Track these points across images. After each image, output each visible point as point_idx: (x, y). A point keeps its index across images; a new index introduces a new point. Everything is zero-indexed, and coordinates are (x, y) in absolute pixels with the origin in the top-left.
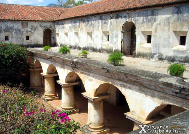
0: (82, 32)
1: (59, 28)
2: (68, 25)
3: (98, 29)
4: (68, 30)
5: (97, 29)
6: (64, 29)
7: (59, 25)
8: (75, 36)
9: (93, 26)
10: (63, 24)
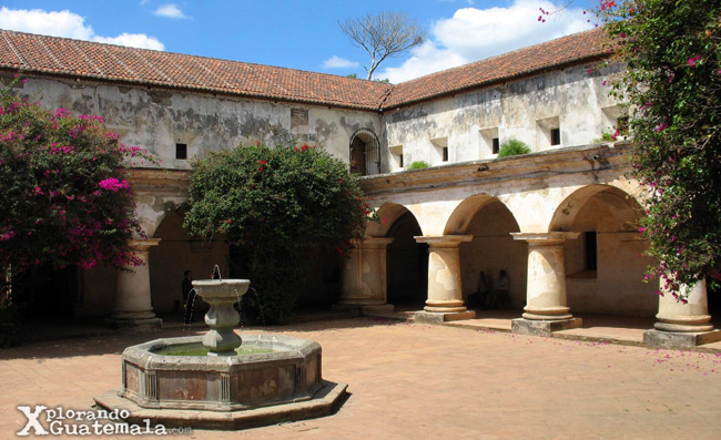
0: (512, 126)
1: (404, 131)
2: (449, 112)
3: (585, 103)
4: (447, 130)
5: (580, 105)
6: (431, 128)
7: (405, 118)
8: (480, 144)
9: (560, 99)
10: (426, 115)
